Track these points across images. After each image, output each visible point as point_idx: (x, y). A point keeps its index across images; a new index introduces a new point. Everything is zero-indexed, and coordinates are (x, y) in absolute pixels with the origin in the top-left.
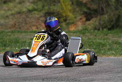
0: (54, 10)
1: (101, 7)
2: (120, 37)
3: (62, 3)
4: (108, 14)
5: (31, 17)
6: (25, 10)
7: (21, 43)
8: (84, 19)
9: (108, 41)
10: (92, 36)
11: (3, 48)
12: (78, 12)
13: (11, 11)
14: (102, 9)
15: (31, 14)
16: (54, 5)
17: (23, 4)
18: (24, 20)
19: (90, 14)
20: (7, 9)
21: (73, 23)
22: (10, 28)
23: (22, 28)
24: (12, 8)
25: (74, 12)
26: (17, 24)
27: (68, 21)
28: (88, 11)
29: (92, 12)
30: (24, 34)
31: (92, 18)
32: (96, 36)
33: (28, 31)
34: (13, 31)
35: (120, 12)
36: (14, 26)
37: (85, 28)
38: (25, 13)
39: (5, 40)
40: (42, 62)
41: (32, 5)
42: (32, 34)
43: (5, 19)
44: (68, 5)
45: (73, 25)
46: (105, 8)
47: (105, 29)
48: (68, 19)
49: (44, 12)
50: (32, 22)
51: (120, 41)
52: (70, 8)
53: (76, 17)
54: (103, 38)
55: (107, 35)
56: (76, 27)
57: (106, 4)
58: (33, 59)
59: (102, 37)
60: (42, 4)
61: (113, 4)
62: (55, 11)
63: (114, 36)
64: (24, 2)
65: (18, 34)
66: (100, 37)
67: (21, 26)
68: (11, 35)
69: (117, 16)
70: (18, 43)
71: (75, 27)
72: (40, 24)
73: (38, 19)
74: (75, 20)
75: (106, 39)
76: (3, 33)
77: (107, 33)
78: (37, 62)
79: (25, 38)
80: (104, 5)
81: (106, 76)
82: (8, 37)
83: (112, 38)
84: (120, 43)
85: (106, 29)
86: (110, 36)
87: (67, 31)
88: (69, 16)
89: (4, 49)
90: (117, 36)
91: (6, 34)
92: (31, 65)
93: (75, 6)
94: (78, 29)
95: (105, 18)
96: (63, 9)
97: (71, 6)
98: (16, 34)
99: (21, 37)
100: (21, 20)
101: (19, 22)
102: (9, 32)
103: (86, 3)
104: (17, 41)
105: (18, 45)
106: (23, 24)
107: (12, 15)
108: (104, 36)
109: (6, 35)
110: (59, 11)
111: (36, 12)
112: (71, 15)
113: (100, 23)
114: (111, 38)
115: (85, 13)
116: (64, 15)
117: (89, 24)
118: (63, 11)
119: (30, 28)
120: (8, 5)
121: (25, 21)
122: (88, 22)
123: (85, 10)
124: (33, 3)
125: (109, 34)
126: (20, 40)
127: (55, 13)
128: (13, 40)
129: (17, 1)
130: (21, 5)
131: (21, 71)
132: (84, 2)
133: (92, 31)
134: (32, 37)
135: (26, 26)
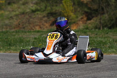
0: (56, 10)
1: (102, 7)
3: (64, 4)
4: (109, 13)
5: (35, 17)
6: (28, 10)
7: (25, 43)
8: (85, 19)
9: (109, 39)
10: (93, 35)
11: (8, 47)
12: (79, 11)
13: (15, 11)
14: (103, 9)
15: (35, 15)
16: (57, 6)
17: (26, 5)
18: (27, 20)
19: (91, 14)
20: (11, 10)
21: (74, 23)
22: (14, 28)
23: (26, 28)
24: (16, 9)
25: (75, 12)
26: (21, 24)
28: (89, 11)
29: (93, 12)
30: (28, 34)
31: (93, 17)
32: (97, 34)
34: (18, 31)
36: (18, 27)
37: (86, 27)
38: (29, 14)
39: (10, 40)
40: (57, 59)
41: (36, 6)
43: (10, 20)
44: (70, 5)
45: (74, 24)
46: (105, 7)
47: (105, 28)
48: (70, 19)
49: (47, 12)
50: (35, 22)
52: (71, 8)
53: (77, 17)
55: (107, 33)
56: (78, 26)
57: (107, 4)
58: (49, 56)
59: (102, 36)
60: (45, 5)
61: (113, 4)
62: (57, 12)
63: (115, 34)
64: (27, 3)
65: (22, 33)
66: (101, 36)
67: (25, 26)
68: (15, 35)
70: (22, 42)
71: (76, 26)
72: (43, 24)
74: (77, 20)
75: (106, 37)
76: (8, 33)
77: (107, 31)
78: (52, 59)
79: (29, 37)
80: (105, 5)
81: (108, 73)
82: (13, 37)
83: (112, 37)
85: (107, 28)
86: (110, 34)
88: (71, 16)
89: (9, 49)
91: (11, 34)
92: (48, 61)
93: (76, 7)
94: (79, 28)
95: (106, 17)
97: (72, 6)
98: (20, 34)
99: (25, 36)
100: (24, 20)
101: (23, 23)
102: (13, 32)
103: (87, 3)
104: (21, 41)
105: (22, 44)
106: (27, 24)
107: (16, 15)
108: (105, 35)
109: (10, 35)
110: (61, 12)
111: (39, 12)
112: (72, 15)
113: (100, 22)
114: (111, 37)
115: (86, 12)
116: (66, 15)
118: (65, 11)
119: (33, 28)
120: (12, 6)
121: (29, 21)
122: (89, 22)
123: (86, 10)
124: (36, 4)
125: (109, 33)
126: (24, 40)
127: (57, 13)
128: (17, 40)
129: (21, 2)
130: (25, 6)
131: (26, 69)
132: (85, 2)
133: (94, 30)
134: (36, 36)
135: (30, 26)
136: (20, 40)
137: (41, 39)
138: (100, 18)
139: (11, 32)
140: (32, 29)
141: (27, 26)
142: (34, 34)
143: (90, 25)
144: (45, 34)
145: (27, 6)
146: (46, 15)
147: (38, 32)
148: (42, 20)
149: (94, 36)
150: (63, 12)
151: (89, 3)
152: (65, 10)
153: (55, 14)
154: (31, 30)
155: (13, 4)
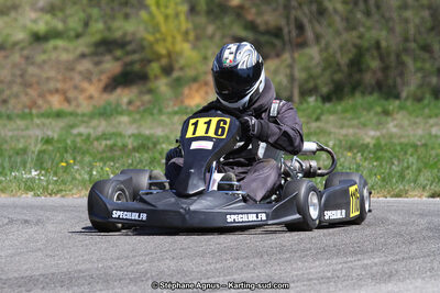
0: (125, 34)
1: (296, 19)
2: (364, 125)
3: (154, 9)
5: (44, 62)
6: (20, 36)
7: (10, 157)
9: (323, 140)
14: (300, 27)
15: (44, 52)
16: (127, 17)
17: (13, 14)
18: (18, 72)
21: (195, 79)
23: (12, 102)
25: (198, 38)
27: (176, 74)
28: (249, 35)
29: (264, 39)
30: (19, 122)
33: (34, 111)
38: (23, 49)
41: (48, 17)
42: (47, 121)
44: (177, 14)
45: (195, 86)
46: (311, 22)
47: (312, 99)
48: (177, 65)
50: (48, 79)
51: (367, 140)
52: (183, 23)
55: (318, 119)
56: (207, 93)
57: (314, 7)
60: (82, 15)
61: (339, 6)
62: (128, 38)
63: (346, 123)
64: (15, 7)
67: (7, 93)
69: (354, 51)
72: (76, 87)
73: (70, 67)
74: (202, 68)
77: (318, 111)
79: (23, 137)
80: (307, 11)
81: (320, 265)
83: (337, 131)
84: (367, 146)
85: (316, 100)
86: (330, 122)
87: (176, 109)
88: (180, 54)
90: (355, 122)
93: (202, 19)
95: (311, 59)
96: (156, 28)
97: (187, 18)
99: (10, 134)
100: (6, 74)
103: (241, 7)
106: (16, 88)
108: (308, 123)
110: (143, 39)
111: (60, 43)
112: (187, 50)
113: (292, 77)
114: (332, 130)
116: (163, 51)
119: (40, 102)
121: (22, 76)
123: (238, 31)
124: (51, 9)
125: (324, 117)
126: (5, 147)
130: (7, 19)
131: (12, 256)
132: (235, 2)
134: (50, 133)
135: (26, 94)
137: (69, 142)
138: (288, 62)
140: (34, 103)
141: (16, 96)
142: (44, 125)
144: (83, 122)
145: (15, 20)
148: (72, 69)
150: (151, 38)
151: (247, 5)
152: (159, 31)
154: (30, 107)
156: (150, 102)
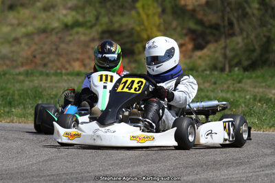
0: (121, 26)
1: (229, 19)
2: (269, 86)
3: (141, 10)
4: (245, 34)
5: (70, 41)
6: (56, 24)
7: (47, 99)
8: (190, 46)
9: (243, 95)
10: (207, 85)
11: (7, 110)
12: (175, 29)
13: (25, 26)
14: (231, 24)
15: (71, 35)
16: (122, 15)
17: (52, 11)
18: (54, 47)
19: (203, 35)
20: (15, 22)
22: (22, 65)
23: (50, 65)
24: (28, 19)
25: (166, 29)
26: (38, 57)
28: (198, 28)
29: (208, 31)
30: (53, 78)
31: (207, 43)
32: (215, 83)
33: (64, 71)
34: (30, 71)
35: (270, 31)
36: (32, 61)
37: (191, 65)
38: (57, 33)
39: (11, 92)
41: (74, 13)
42: (71, 78)
43: (12, 46)
44: (154, 14)
46: (238, 20)
47: (236, 69)
49: (99, 28)
50: (72, 52)
51: (271, 96)
52: (157, 20)
54: (232, 88)
55: (240, 82)
57: (240, 12)
59: (228, 87)
60: (95, 13)
61: (256, 12)
62: (124, 28)
63: (258, 84)
64: (53, 6)
65: (40, 78)
66: (225, 86)
67: (47, 59)
68: (23, 81)
69: (264, 39)
70: (40, 98)
73: (86, 45)
75: (238, 91)
76: (7, 76)
77: (240, 77)
79: (56, 87)
80: (236, 15)
81: (239, 173)
82: (18, 86)
83: (252, 89)
84: (270, 100)
85: (239, 70)
86: (248, 84)
89: (8, 112)
90: (264, 84)
91: (13, 79)
93: (169, 17)
95: (238, 44)
96: (141, 23)
97: (160, 17)
98: (35, 78)
99: (48, 85)
100: (47, 48)
101: (43, 53)
102: (20, 74)
103: (194, 11)
104: (37, 95)
106: (52, 57)
107: (28, 35)
108: (234, 84)
109: (12, 81)
110: (133, 29)
111: (81, 30)
113: (225, 56)
114: (249, 89)
115: (192, 32)
116: (145, 36)
117: (200, 58)
118: (142, 27)
119: (67, 66)
120: (19, 13)
121: (56, 49)
122: (199, 53)
123: (192, 25)
124: (75, 8)
125: (244, 81)
126: (44, 93)
127: (123, 32)
128: (29, 92)
129: (39, 4)
130: (48, 14)
131: (47, 161)
132: (190, 7)
133: (208, 72)
134: (72, 85)
135: (59, 61)
136: (36, 92)
138: (223, 45)
139: (14, 73)
140: (63, 67)
141: (52, 62)
142: (69, 80)
143: (199, 62)
145: (53, 14)
146: (97, 36)
147: (78, 74)
148: (88, 46)
149: (209, 86)
150: (138, 29)
151: (198, 9)
152: (143, 24)
153: (119, 33)
154: (61, 69)
155: (20, 9)
156: (135, 68)
